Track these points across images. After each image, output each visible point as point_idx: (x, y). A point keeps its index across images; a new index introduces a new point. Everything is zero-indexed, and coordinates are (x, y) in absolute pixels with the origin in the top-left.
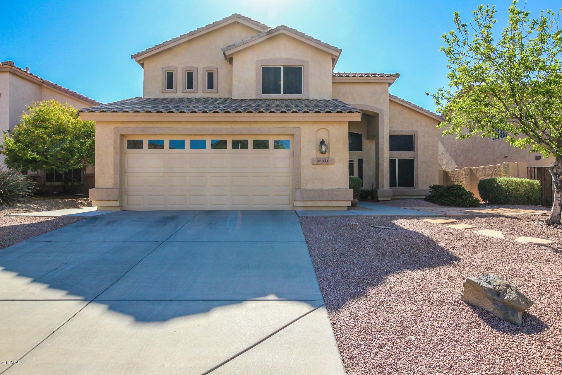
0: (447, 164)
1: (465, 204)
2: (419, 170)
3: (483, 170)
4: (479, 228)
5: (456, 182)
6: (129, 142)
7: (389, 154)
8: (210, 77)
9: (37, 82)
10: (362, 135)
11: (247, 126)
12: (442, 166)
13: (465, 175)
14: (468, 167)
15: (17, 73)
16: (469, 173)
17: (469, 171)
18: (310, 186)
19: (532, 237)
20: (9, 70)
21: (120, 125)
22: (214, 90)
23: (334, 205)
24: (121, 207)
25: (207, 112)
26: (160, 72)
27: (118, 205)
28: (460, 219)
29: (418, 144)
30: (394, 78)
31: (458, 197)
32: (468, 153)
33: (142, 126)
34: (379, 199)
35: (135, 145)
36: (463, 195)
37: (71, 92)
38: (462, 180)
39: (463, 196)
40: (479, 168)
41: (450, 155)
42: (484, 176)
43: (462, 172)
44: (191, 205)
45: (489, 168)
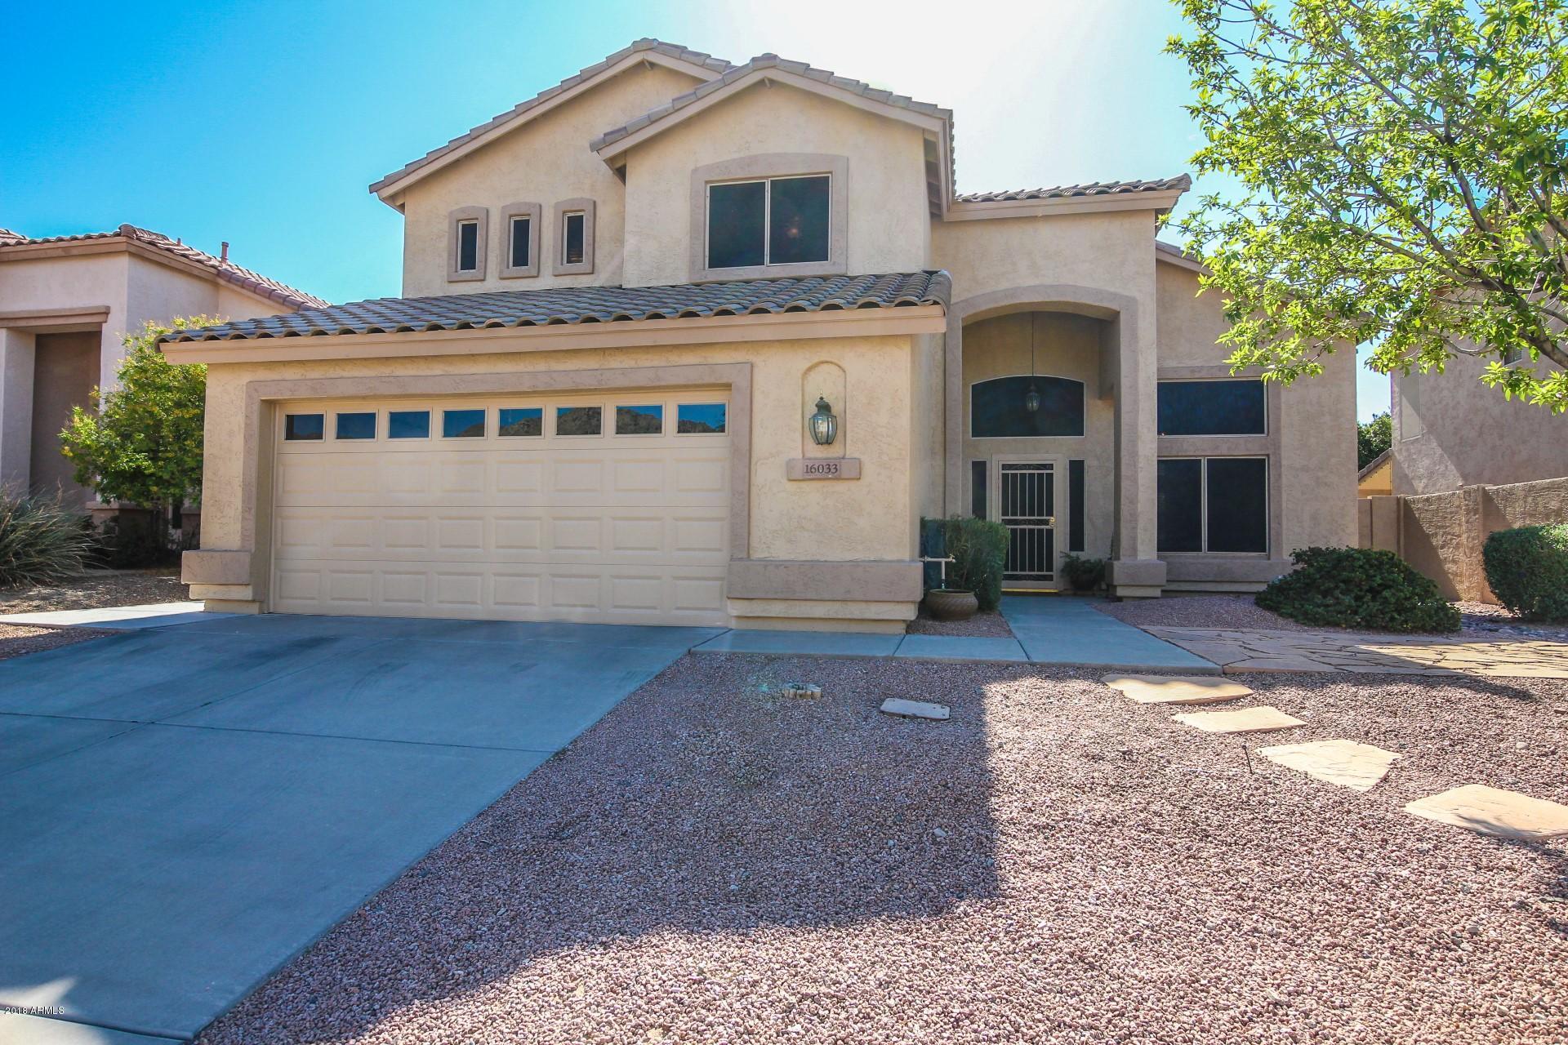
0: (1431, 474)
1: (1392, 619)
2: (1284, 496)
3: (1526, 497)
4: (1313, 731)
5: (1439, 537)
6: (291, 419)
7: (1155, 445)
8: (575, 230)
9: (203, 275)
10: (1081, 385)
11: (592, 363)
12: (1416, 483)
13: (1468, 512)
14: (1475, 486)
15: (147, 255)
16: (1481, 507)
17: (1480, 499)
18: (781, 551)
19: (1521, 790)
20: (123, 247)
21: (262, 375)
22: (584, 265)
23: (857, 615)
24: (261, 602)
25: (472, 327)
26: (445, 226)
27: (250, 599)
28: (1267, 687)
29: (1279, 408)
30: (1172, 192)
31: (1369, 596)
32: (1501, 437)
33: (316, 373)
34: (1120, 592)
35: (304, 428)
36: (1390, 587)
37: (280, 296)
38: (1457, 530)
39: (1386, 593)
40: (1511, 489)
41: (1440, 446)
42: (1532, 516)
43: (1457, 503)
44: (441, 602)
45: (1549, 488)
